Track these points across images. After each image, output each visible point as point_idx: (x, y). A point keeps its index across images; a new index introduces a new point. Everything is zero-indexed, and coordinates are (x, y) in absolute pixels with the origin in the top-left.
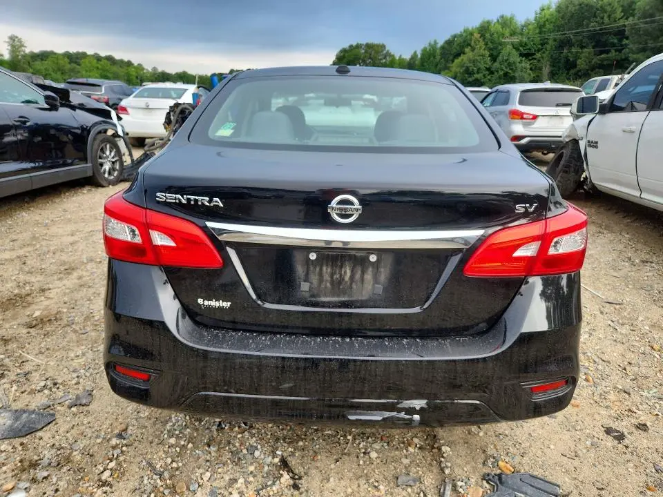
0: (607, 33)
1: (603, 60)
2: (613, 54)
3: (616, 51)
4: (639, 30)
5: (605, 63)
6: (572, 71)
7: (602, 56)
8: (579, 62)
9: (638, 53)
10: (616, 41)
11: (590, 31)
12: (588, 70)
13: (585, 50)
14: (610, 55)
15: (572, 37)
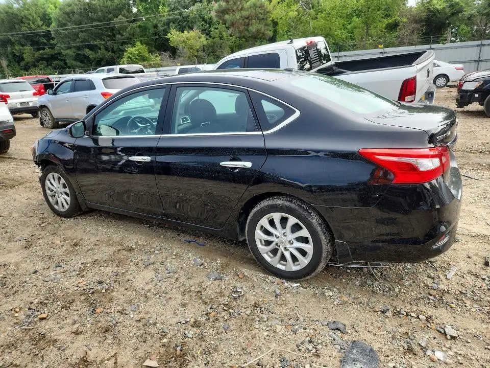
0: (37, 35)
1: (41, 54)
2: (47, 50)
3: (49, 48)
4: (60, 34)
5: (45, 56)
6: (22, 64)
7: (40, 52)
8: (25, 56)
9: (66, 50)
10: (45, 41)
11: (23, 34)
12: (34, 62)
13: (26, 47)
14: (46, 51)
15: (10, 37)
